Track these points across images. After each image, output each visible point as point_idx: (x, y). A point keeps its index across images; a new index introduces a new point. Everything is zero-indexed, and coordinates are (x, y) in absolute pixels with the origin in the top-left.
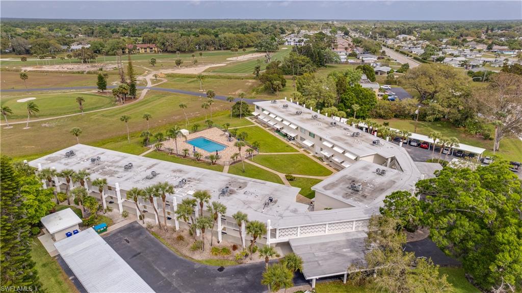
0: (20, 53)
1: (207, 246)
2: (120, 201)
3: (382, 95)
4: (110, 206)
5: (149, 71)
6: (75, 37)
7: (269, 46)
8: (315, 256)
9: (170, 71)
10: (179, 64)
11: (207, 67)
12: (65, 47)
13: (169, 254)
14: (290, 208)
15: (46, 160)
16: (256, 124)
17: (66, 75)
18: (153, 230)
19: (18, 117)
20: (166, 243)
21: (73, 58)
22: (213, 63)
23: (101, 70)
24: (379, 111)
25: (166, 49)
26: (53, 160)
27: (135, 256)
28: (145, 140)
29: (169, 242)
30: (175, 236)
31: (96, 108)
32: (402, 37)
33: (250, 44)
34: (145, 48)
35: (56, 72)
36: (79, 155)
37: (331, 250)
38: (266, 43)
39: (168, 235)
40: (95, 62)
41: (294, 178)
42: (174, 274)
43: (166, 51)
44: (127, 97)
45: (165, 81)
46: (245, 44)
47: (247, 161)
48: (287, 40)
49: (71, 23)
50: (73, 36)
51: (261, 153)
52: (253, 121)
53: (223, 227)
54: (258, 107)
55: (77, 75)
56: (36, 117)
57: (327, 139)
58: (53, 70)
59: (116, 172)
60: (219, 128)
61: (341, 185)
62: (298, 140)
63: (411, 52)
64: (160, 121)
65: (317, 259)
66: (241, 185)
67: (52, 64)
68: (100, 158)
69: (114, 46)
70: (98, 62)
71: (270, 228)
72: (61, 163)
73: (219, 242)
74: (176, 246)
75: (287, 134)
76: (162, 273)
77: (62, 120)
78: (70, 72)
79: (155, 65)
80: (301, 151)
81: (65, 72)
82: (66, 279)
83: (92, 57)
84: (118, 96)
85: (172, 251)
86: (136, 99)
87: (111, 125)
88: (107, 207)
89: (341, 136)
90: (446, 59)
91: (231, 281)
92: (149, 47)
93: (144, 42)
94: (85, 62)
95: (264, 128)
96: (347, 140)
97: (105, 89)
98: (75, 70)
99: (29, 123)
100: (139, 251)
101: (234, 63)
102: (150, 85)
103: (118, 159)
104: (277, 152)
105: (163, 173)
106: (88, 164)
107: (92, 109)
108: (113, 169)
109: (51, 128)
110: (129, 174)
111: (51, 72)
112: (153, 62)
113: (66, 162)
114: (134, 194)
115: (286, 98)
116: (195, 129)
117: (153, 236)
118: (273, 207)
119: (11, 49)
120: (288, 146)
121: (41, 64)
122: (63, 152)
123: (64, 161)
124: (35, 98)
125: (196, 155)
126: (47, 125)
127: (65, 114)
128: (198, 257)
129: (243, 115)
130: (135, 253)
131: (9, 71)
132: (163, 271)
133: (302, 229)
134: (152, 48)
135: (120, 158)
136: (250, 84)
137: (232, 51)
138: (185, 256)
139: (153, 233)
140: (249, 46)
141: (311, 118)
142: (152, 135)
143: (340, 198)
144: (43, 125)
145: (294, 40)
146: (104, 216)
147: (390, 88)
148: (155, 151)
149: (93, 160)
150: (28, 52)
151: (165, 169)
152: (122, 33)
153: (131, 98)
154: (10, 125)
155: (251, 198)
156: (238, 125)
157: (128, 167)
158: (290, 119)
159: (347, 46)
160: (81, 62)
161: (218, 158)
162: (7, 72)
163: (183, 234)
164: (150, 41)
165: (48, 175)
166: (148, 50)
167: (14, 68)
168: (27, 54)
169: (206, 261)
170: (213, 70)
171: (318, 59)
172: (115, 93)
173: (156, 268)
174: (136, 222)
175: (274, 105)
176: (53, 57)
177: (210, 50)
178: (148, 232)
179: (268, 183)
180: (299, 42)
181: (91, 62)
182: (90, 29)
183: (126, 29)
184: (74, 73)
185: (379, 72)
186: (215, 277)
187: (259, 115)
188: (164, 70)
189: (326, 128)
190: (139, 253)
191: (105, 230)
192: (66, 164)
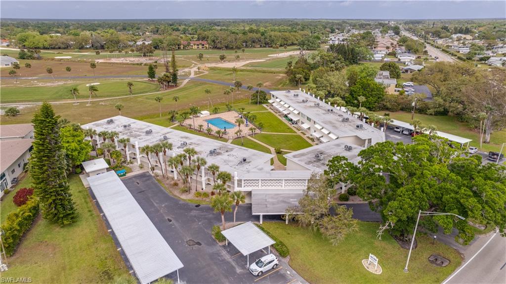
0: (96, 48)
1: (193, 191)
2: (138, 156)
3: (398, 91)
4: (132, 160)
5: (195, 64)
6: (143, 35)
7: (311, 44)
8: (266, 201)
9: (213, 65)
10: (223, 59)
11: (248, 62)
12: (132, 43)
13: (164, 193)
14: (258, 167)
15: (93, 125)
16: (270, 110)
17: (127, 66)
18: (158, 178)
19: (83, 97)
20: (165, 187)
21: (135, 52)
22: (254, 59)
23: (156, 62)
24: (385, 104)
25: (215, 46)
26: (97, 125)
27: (140, 192)
28: (172, 117)
29: (167, 186)
30: (172, 182)
31: (143, 93)
32: (456, 37)
33: (295, 42)
34: (198, 45)
35: (120, 64)
36: (117, 123)
37: (281, 199)
38: (308, 41)
39: (168, 182)
40: (153, 56)
41: (282, 151)
42: (163, 205)
43: (216, 48)
44: (170, 84)
45: (207, 73)
46: (290, 42)
47: (249, 137)
48: (331, 39)
49: (142, 22)
50: (141, 34)
51: (263, 132)
52: (268, 108)
53: (206, 177)
54: (273, 96)
55: (137, 66)
56: (96, 97)
57: (318, 122)
58: (118, 62)
59: (139, 136)
60: (236, 111)
61: (309, 156)
62: (299, 124)
63: (459, 52)
64: (190, 104)
65: (266, 203)
66: (228, 150)
67: (119, 57)
68: (130, 125)
69: (171, 42)
70: (155, 56)
71: (236, 178)
72: (103, 127)
73: (202, 189)
74: (171, 189)
75: (292, 120)
76: (155, 204)
77: (115, 101)
78: (131, 64)
79: (202, 59)
80: (299, 133)
81: (127, 64)
82: (91, 201)
83: (151, 52)
84: (162, 83)
85: (167, 192)
86: (178, 86)
87: (151, 105)
88: (130, 161)
89: (331, 120)
90: (492, 58)
91: (202, 214)
92: (201, 44)
93: (198, 39)
94: (145, 56)
95: (275, 114)
96: (336, 124)
97: (154, 78)
98: (136, 62)
99: (91, 102)
100: (144, 190)
101: (273, 59)
102: (192, 76)
103: (144, 127)
104: (277, 132)
105: (173, 139)
106: (121, 129)
107: (141, 93)
108: (138, 133)
109: (105, 105)
110: (149, 137)
111: (117, 63)
112: (201, 56)
113: (106, 127)
114: (146, 150)
115: (300, 89)
116: (216, 111)
117: (156, 181)
118: (246, 166)
119: (91, 45)
120: (289, 128)
121: (110, 57)
122: (106, 120)
123: (105, 126)
124: (99, 83)
125: (209, 130)
126: (103, 103)
127: (118, 96)
128: (184, 197)
129: (260, 103)
130: (140, 191)
131: (86, 62)
132: (157, 203)
133: (263, 182)
134: (203, 45)
135: (146, 126)
136: (280, 77)
137: (274, 48)
138: (175, 196)
139: (158, 180)
140: (293, 44)
141: (313, 105)
142: (177, 114)
143: (303, 164)
144: (101, 103)
145: (339, 39)
146: (127, 167)
147: (412, 85)
148: (179, 126)
149: (125, 126)
150: (102, 47)
151: (176, 136)
152: (183, 31)
153: (173, 86)
154: (78, 103)
155: (231, 158)
156: (254, 110)
157: (149, 133)
158: (295, 105)
159: (389, 45)
160: (141, 56)
161: (225, 133)
162: (85, 63)
163: (178, 182)
164: (203, 39)
165: (91, 133)
166: (200, 47)
167: (90, 60)
168: (102, 49)
169: (189, 200)
170: (252, 65)
171: (351, 56)
172: (161, 81)
173: (152, 200)
174: (148, 172)
175: (288, 94)
176: (120, 52)
177: (255, 47)
178: (154, 179)
179: (250, 150)
180: (343, 40)
181: (150, 56)
182: (157, 27)
183: (187, 27)
184: (134, 65)
185: (409, 70)
186: (191, 210)
187: (274, 102)
188: (209, 64)
189: (324, 114)
190: (143, 191)
191: (124, 175)
192: (106, 128)
